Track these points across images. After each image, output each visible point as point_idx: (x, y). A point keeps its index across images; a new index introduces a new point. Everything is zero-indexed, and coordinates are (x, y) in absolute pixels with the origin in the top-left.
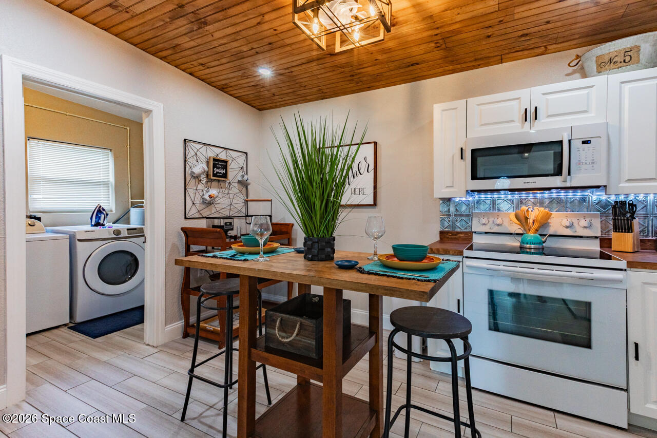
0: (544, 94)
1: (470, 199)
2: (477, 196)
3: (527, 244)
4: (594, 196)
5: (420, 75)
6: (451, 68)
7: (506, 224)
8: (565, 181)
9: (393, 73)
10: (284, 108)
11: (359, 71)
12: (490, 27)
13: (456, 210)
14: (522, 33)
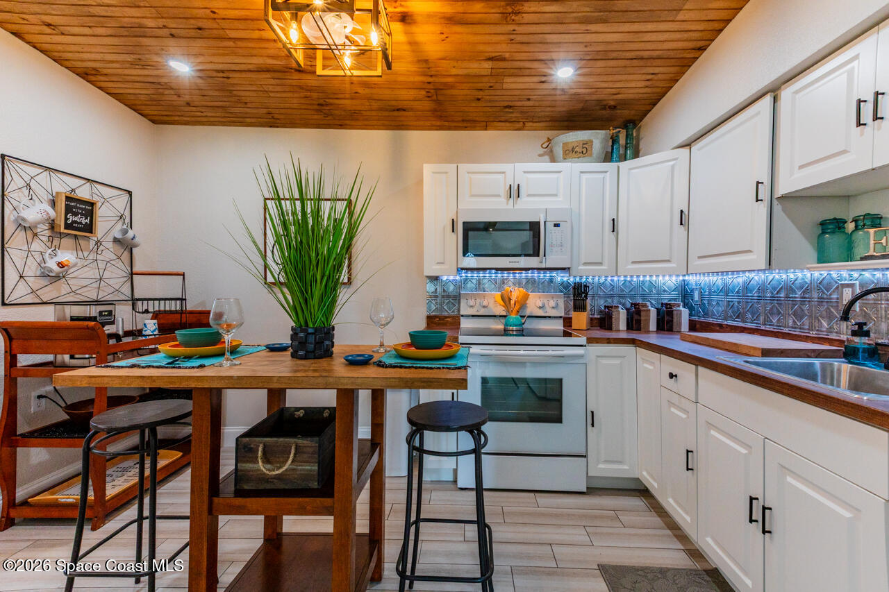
0: (525, 172)
1: (458, 278)
2: (464, 275)
3: (511, 326)
4: (560, 278)
5: (405, 123)
6: (438, 123)
7: (491, 305)
8: (541, 262)
9: (374, 113)
10: (201, 127)
11: (331, 101)
12: (481, 90)
13: (444, 290)
14: (506, 104)
